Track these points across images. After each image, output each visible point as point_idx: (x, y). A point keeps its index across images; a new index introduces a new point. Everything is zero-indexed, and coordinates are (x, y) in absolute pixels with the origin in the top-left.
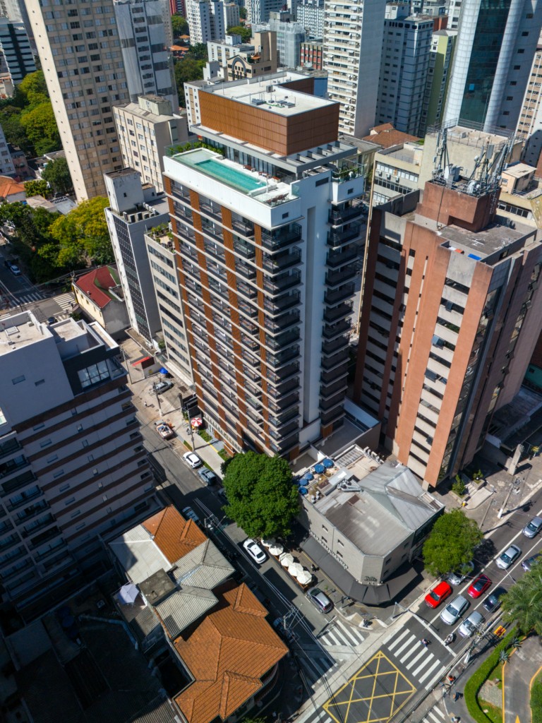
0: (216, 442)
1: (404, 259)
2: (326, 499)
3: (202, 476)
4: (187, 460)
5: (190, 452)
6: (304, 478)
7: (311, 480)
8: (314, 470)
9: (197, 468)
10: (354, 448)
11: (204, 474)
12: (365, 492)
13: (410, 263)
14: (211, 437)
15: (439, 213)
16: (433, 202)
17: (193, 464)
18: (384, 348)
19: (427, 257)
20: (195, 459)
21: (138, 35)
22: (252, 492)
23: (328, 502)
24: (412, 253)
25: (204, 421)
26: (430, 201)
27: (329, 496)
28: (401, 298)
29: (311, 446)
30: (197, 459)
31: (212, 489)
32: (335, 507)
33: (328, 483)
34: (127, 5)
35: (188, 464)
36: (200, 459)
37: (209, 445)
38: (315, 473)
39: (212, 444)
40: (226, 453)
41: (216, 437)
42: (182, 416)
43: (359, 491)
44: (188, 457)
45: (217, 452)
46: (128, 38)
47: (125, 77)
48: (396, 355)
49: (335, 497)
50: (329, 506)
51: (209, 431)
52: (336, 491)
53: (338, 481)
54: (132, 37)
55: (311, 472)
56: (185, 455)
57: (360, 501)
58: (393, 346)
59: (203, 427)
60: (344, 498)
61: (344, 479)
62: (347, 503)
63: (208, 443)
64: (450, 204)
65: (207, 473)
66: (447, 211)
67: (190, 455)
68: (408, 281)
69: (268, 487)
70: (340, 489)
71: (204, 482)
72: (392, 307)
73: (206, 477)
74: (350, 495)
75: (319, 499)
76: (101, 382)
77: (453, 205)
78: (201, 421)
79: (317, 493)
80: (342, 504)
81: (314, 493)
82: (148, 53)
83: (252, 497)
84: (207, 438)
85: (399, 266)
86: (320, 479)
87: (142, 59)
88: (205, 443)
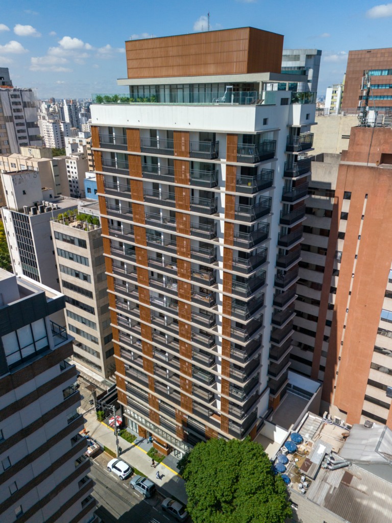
0: (141, 441)
1: (336, 206)
2: (315, 484)
3: (138, 488)
4: (114, 470)
5: (114, 460)
6: (277, 461)
7: (287, 463)
8: (287, 450)
9: (127, 478)
10: (308, 416)
11: (139, 485)
12: (354, 465)
13: (345, 206)
14: (134, 436)
15: (369, 154)
16: (362, 145)
17: (122, 474)
18: (316, 303)
19: (367, 195)
20: (123, 466)
21: (15, 114)
22: (235, 495)
23: (320, 487)
24: (347, 196)
25: (124, 418)
26: (358, 145)
27: (318, 480)
28: (335, 245)
29: (265, 422)
30: (126, 467)
31: (152, 503)
32: (331, 492)
33: (311, 463)
34: (7, 92)
35: (115, 475)
36: (130, 467)
37: (134, 446)
38: (287, 453)
39: (136, 444)
40: (157, 452)
41: (140, 435)
42: (96, 417)
43: (347, 466)
44: (114, 466)
45: (146, 453)
46: (8, 115)
47: (7, 136)
48: (331, 307)
49: (324, 480)
50: (324, 494)
51: (131, 430)
52: (322, 471)
53: (321, 458)
54: (11, 115)
55: (283, 453)
56: (110, 465)
57: (354, 477)
58: (327, 298)
59: (123, 426)
60: (335, 478)
61: (326, 454)
62: (341, 484)
63: (133, 444)
64: (382, 141)
65: (142, 482)
66: (378, 150)
67: (116, 463)
68: (343, 226)
69: (255, 482)
70: (327, 468)
71: (140, 494)
72: (324, 257)
73: (143, 487)
74: (340, 474)
75: (308, 486)
76: (37, 353)
77: (386, 142)
78: (120, 419)
79: (303, 478)
80: (337, 486)
81: (298, 480)
82: (25, 128)
83: (236, 502)
84: (130, 438)
85: (332, 214)
86: (296, 460)
87: (19, 131)
88: (128, 445)
